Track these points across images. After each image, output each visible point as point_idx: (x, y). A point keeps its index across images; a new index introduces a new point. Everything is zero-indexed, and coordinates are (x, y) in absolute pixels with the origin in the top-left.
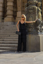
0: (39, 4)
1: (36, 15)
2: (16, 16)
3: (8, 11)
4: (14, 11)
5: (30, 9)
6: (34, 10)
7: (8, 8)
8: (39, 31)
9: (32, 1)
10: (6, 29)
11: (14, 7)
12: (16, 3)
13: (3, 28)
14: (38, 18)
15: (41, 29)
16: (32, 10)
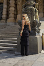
0: (36, 5)
1: (34, 16)
2: (17, 18)
3: (10, 14)
4: (15, 14)
5: (27, 10)
6: (31, 10)
7: (10, 12)
8: (36, 32)
9: (30, 2)
10: (7, 29)
11: (15, 11)
12: (17, 8)
13: (5, 28)
14: (35, 19)
15: (38, 30)
16: (29, 11)
